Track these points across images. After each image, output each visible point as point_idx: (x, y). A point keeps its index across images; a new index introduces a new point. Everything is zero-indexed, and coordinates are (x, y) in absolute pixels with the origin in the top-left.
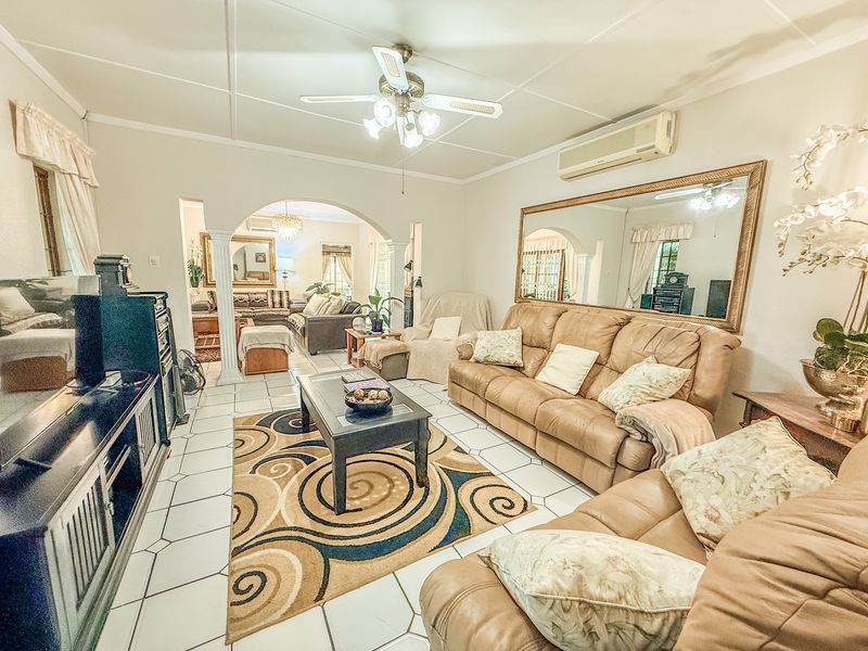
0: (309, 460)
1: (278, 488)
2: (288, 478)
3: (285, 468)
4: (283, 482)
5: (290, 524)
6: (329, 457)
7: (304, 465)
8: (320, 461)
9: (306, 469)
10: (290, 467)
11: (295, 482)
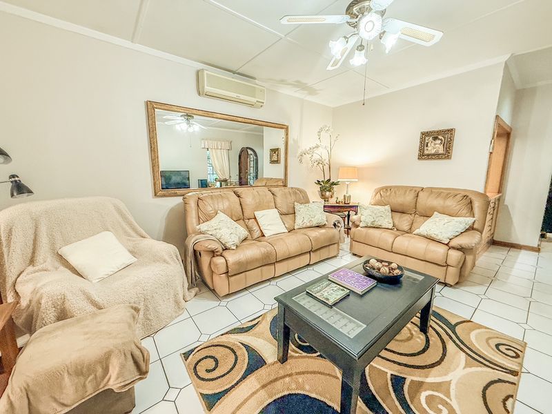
0: (398, 382)
1: (453, 387)
2: (436, 386)
3: (430, 399)
4: (443, 387)
5: (463, 355)
6: (377, 364)
7: (407, 382)
8: (390, 370)
9: (411, 377)
10: (423, 396)
11: (433, 377)
